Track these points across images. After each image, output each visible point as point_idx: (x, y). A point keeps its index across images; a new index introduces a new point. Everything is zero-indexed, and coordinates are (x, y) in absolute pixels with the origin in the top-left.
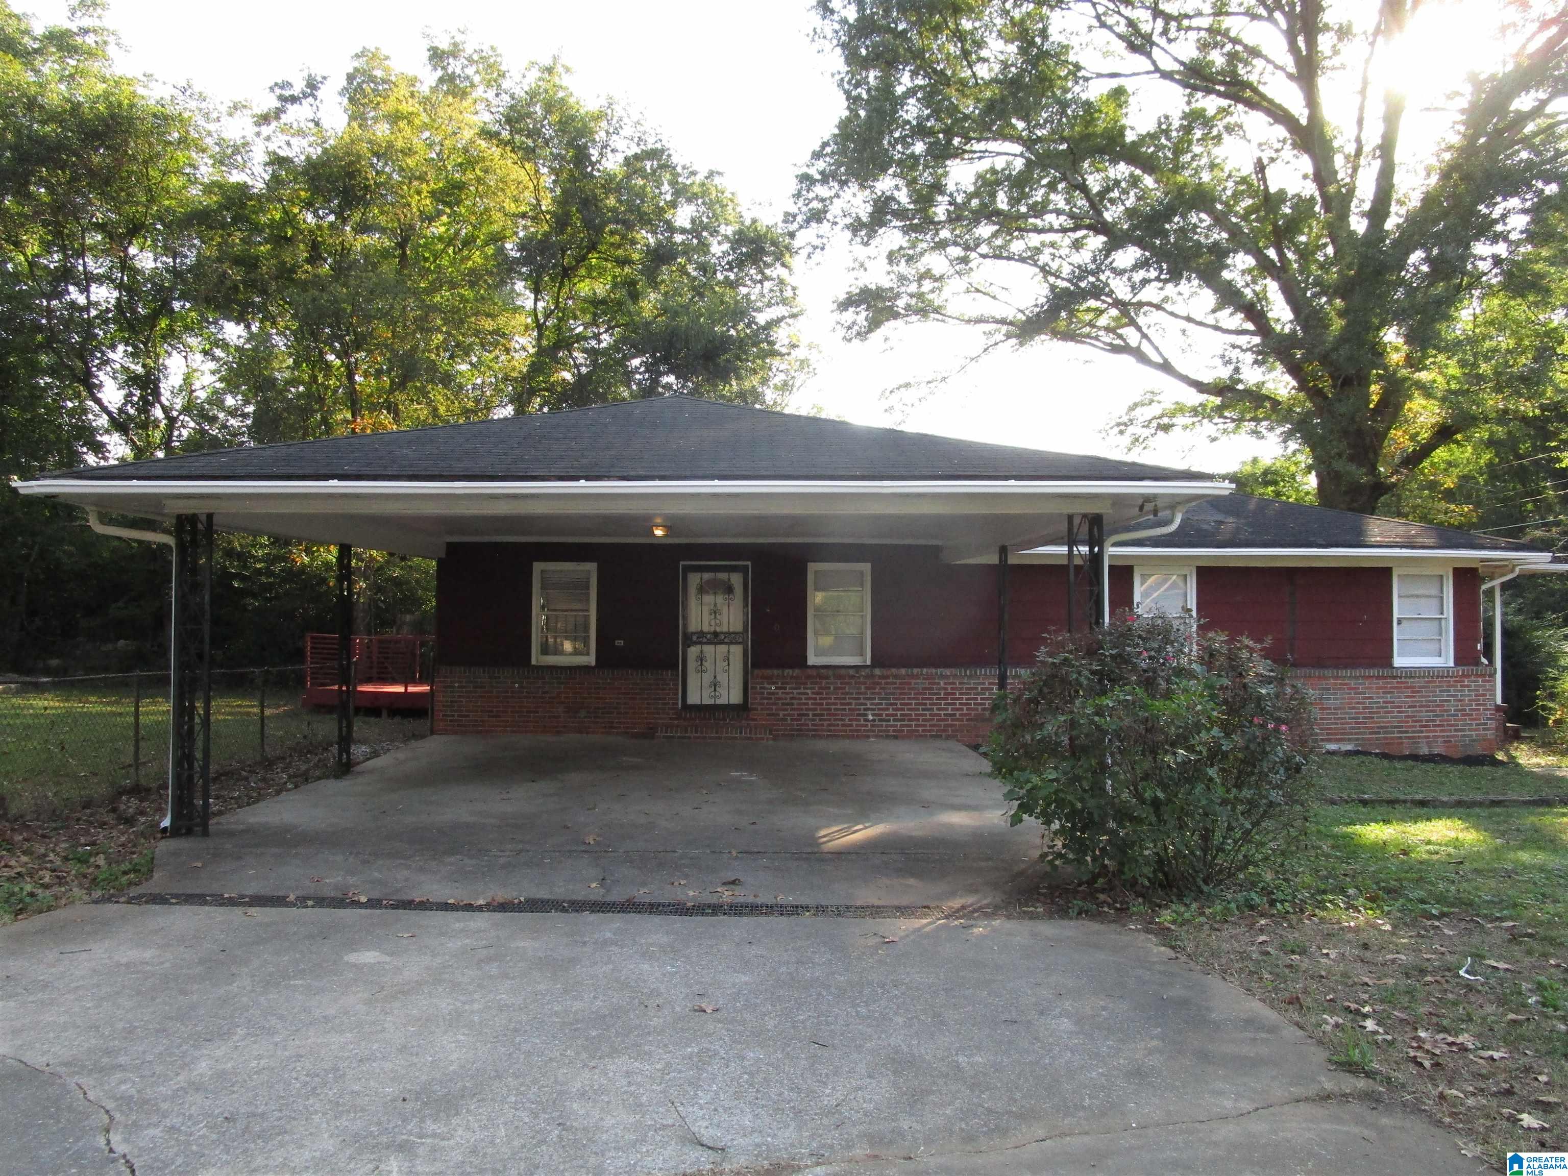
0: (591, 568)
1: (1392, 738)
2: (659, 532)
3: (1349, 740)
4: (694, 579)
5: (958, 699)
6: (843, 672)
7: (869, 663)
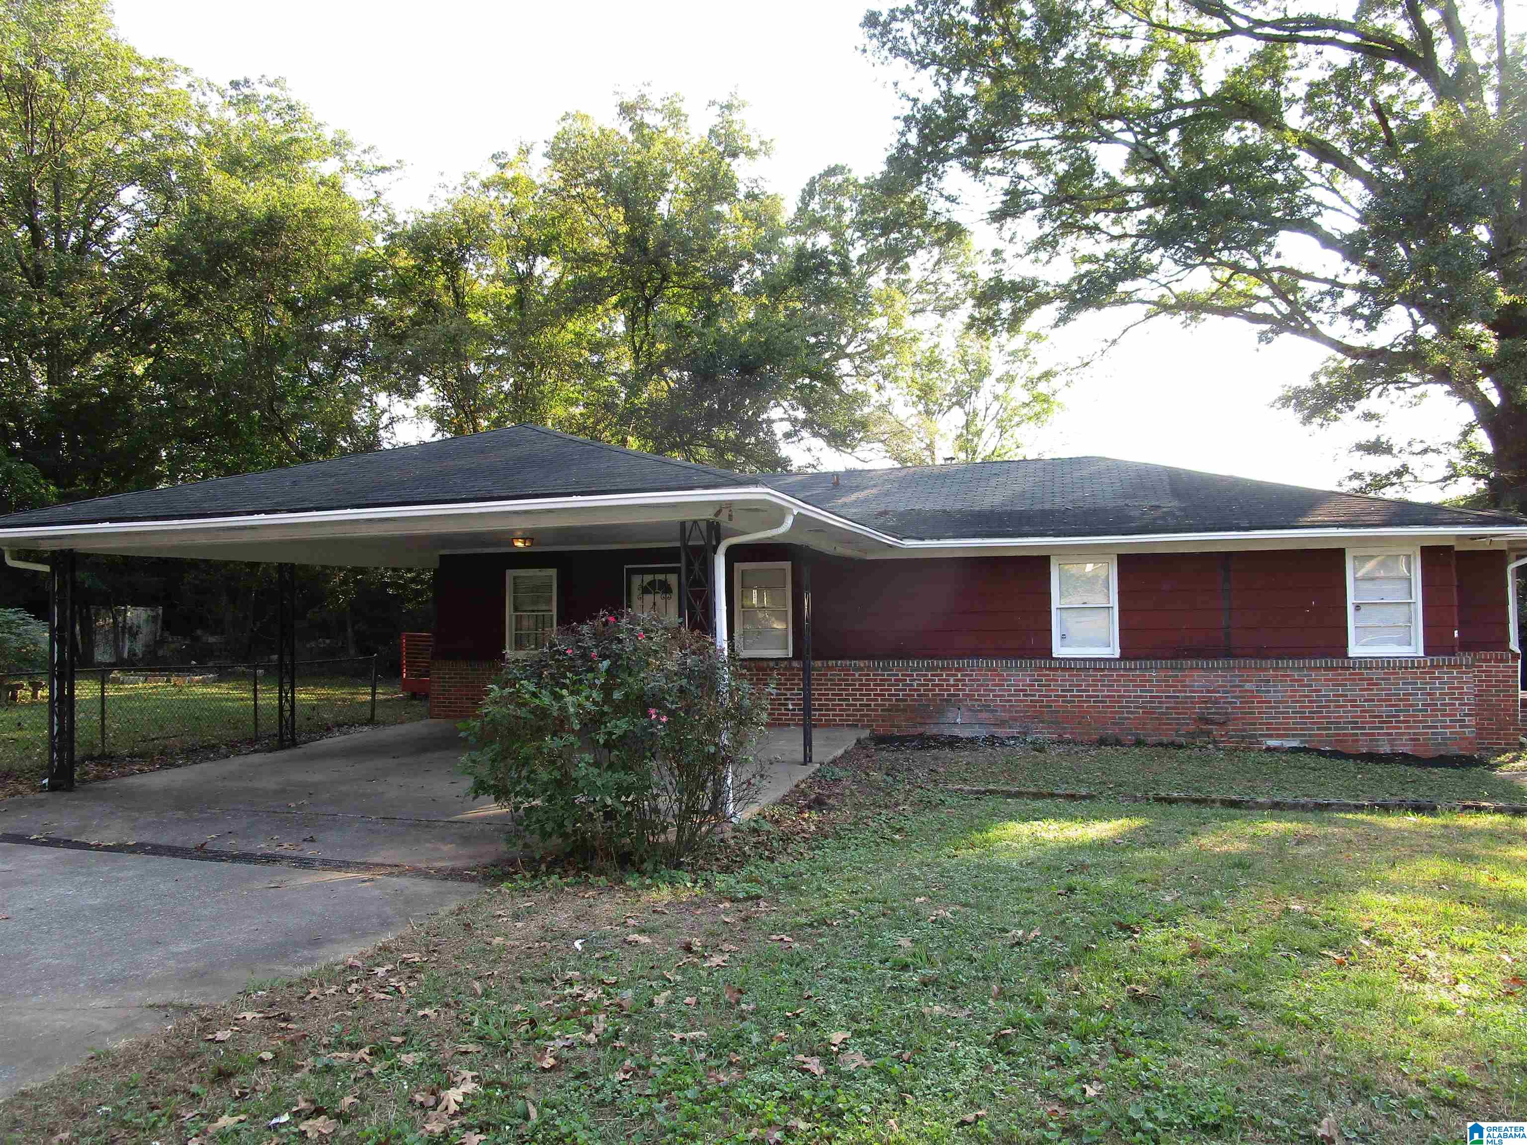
0: (553, 572)
1: (1345, 735)
2: (519, 544)
3: (1294, 736)
4: (637, 580)
5: (872, 690)
6: (765, 664)
7: (791, 656)
